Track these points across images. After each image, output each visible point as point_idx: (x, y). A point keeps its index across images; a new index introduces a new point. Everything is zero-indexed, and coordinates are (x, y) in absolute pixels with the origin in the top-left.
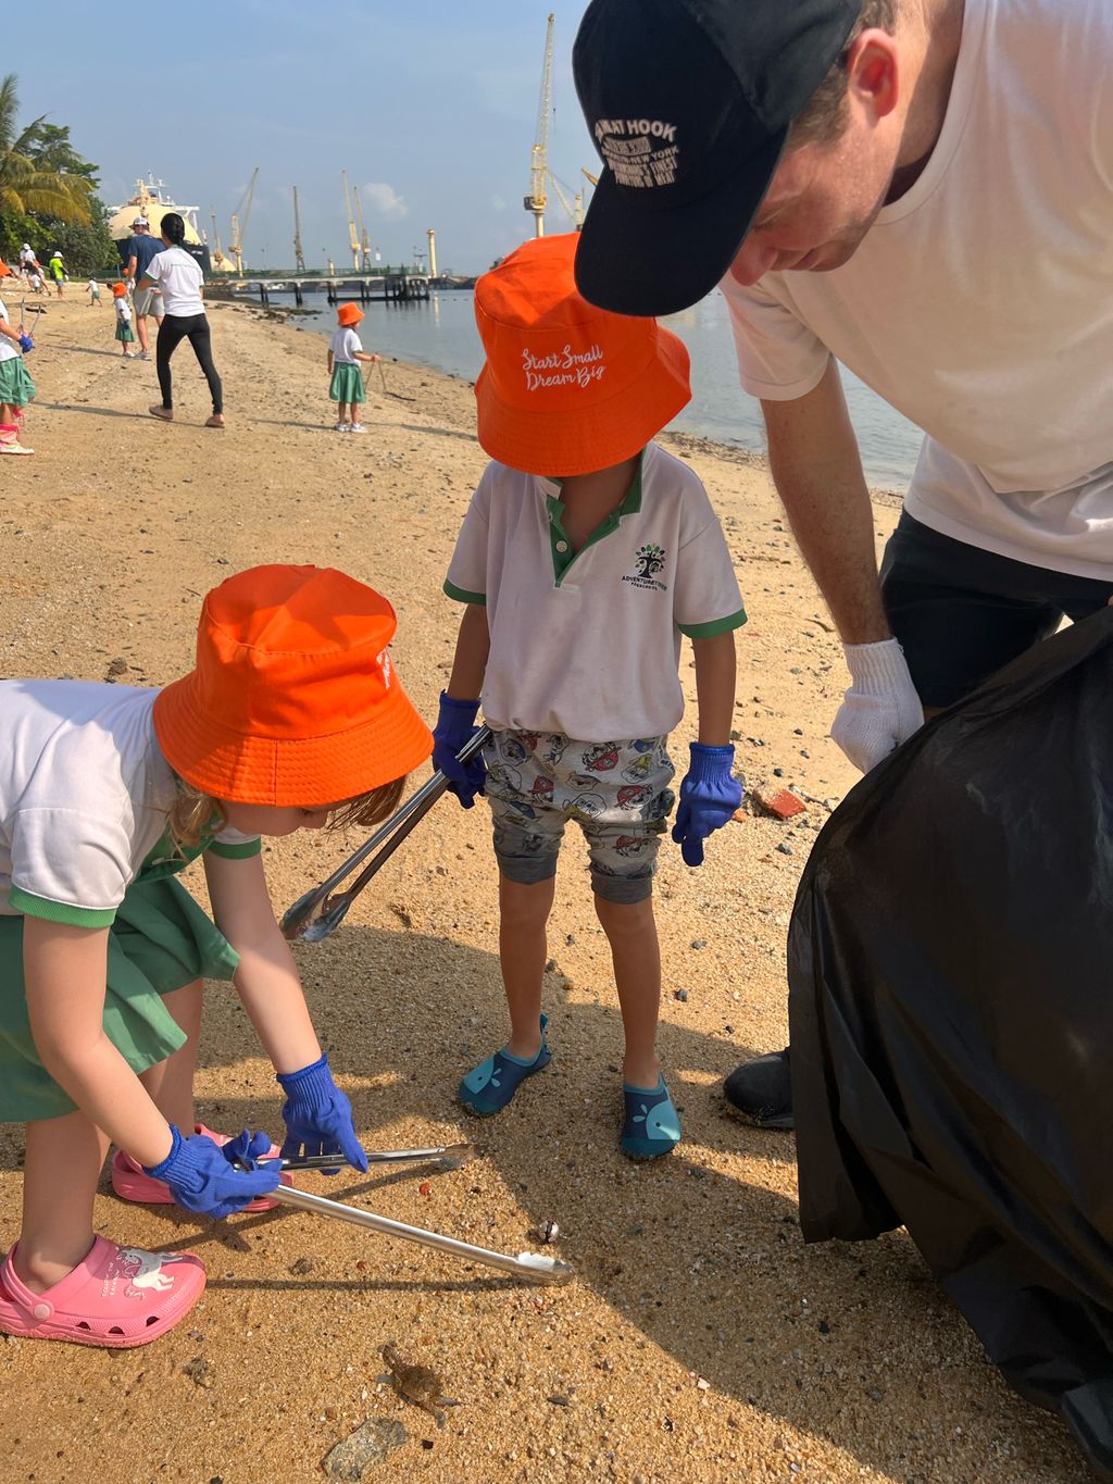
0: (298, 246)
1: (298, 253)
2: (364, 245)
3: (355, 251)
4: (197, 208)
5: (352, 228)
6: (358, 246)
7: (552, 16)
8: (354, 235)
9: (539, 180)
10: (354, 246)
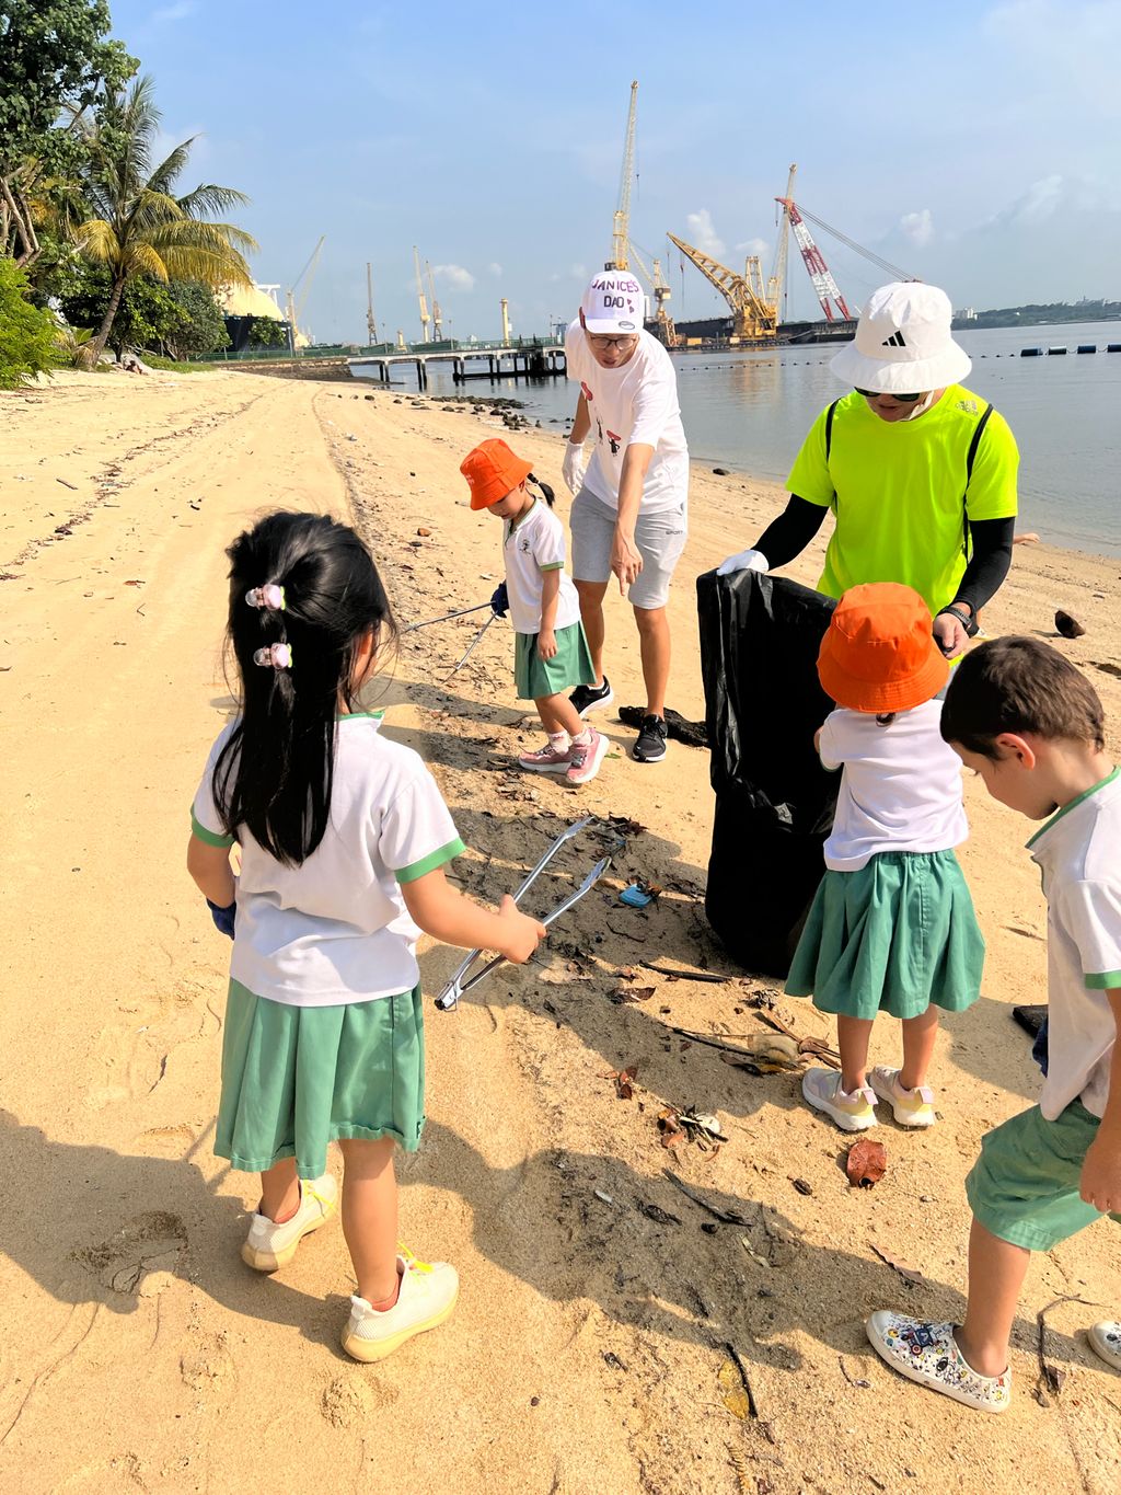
0: (371, 320)
1: (370, 326)
2: (435, 317)
3: (424, 323)
4: (278, 286)
5: (422, 300)
6: (428, 318)
7: (635, 83)
8: (424, 308)
9: (620, 246)
10: (423, 318)
